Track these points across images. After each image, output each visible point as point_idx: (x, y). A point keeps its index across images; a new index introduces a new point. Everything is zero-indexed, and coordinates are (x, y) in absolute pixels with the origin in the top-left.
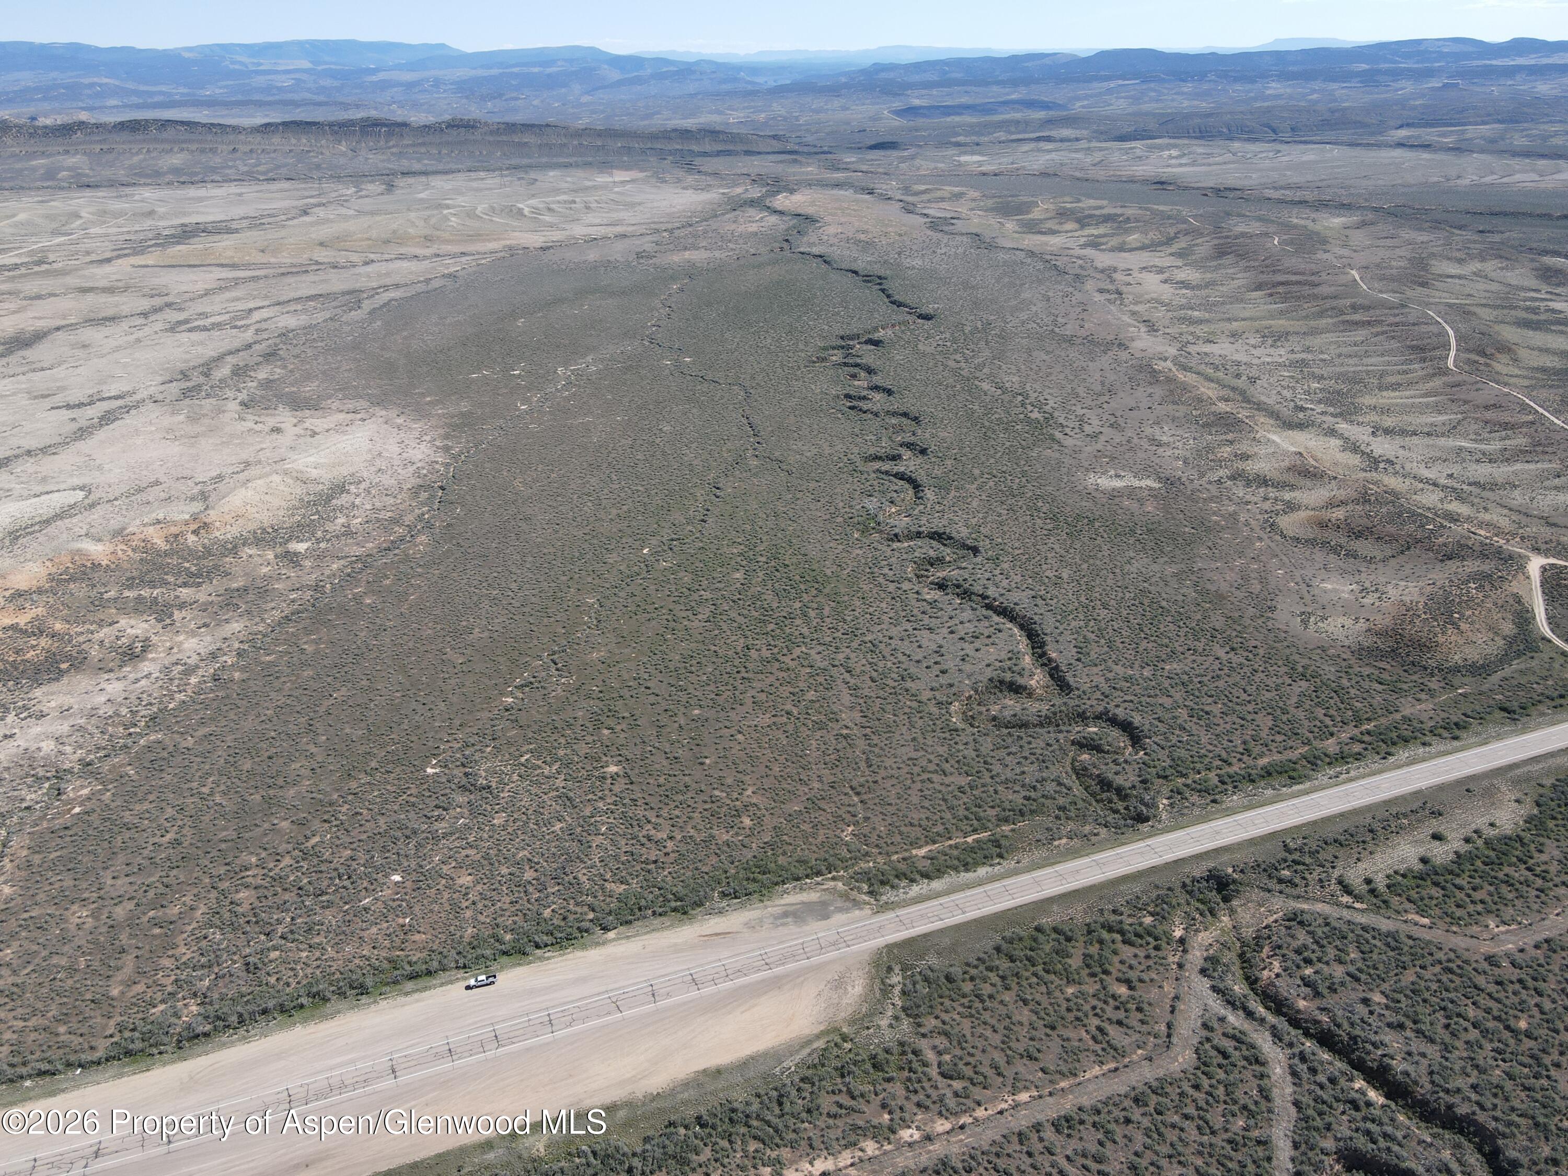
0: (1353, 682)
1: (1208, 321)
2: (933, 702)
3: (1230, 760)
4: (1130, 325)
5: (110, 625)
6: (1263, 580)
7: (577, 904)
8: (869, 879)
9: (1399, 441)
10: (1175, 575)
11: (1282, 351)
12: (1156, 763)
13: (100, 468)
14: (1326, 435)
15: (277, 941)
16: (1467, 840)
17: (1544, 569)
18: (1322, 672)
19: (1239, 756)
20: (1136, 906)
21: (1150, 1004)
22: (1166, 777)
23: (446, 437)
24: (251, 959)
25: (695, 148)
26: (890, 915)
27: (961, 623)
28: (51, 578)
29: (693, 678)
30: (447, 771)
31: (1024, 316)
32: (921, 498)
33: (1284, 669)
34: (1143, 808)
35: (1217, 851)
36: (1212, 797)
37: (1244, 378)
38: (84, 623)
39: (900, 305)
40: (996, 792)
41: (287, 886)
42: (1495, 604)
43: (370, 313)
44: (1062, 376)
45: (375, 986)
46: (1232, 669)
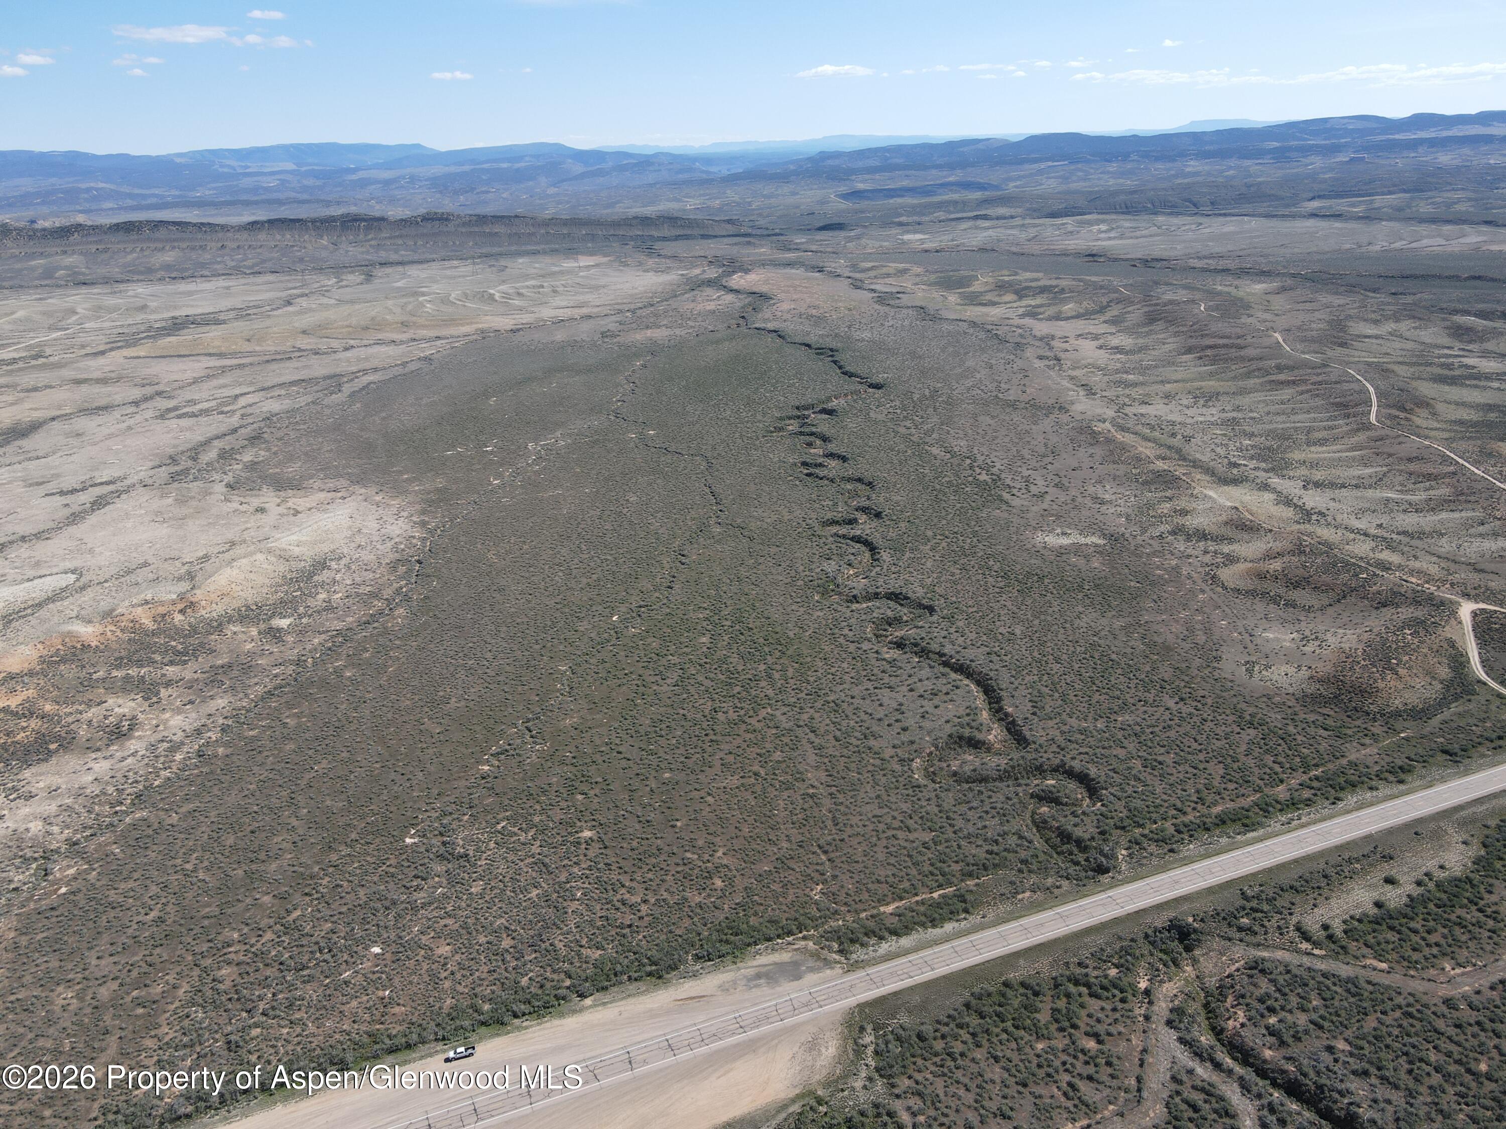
0: (1299, 729)
1: (1142, 384)
2: (896, 759)
3: (1185, 809)
4: (1069, 390)
5: (99, 704)
6: (1208, 631)
7: (554, 971)
8: (839, 938)
9: (1329, 493)
10: (1123, 628)
11: (1214, 411)
12: (1114, 814)
13: (91, 551)
14: (1259, 489)
15: (258, 1018)
16: (1419, 883)
17: (1475, 614)
18: (1268, 720)
19: (1193, 805)
20: (1100, 957)
21: (1119, 1058)
22: (1123, 828)
23: (423, 512)
24: (233, 1038)
25: (656, 234)
26: (861, 973)
27: (920, 680)
28: (42, 660)
29: (662, 742)
30: (425, 841)
31: (969, 383)
32: (878, 560)
33: (1231, 718)
34: (1103, 859)
35: (1178, 901)
36: (1170, 847)
37: (1180, 437)
38: (73, 703)
39: (851, 375)
40: (959, 847)
41: (269, 961)
42: (1430, 649)
43: (350, 396)
44: (1007, 439)
45: (354, 1062)
46: (1182, 719)
